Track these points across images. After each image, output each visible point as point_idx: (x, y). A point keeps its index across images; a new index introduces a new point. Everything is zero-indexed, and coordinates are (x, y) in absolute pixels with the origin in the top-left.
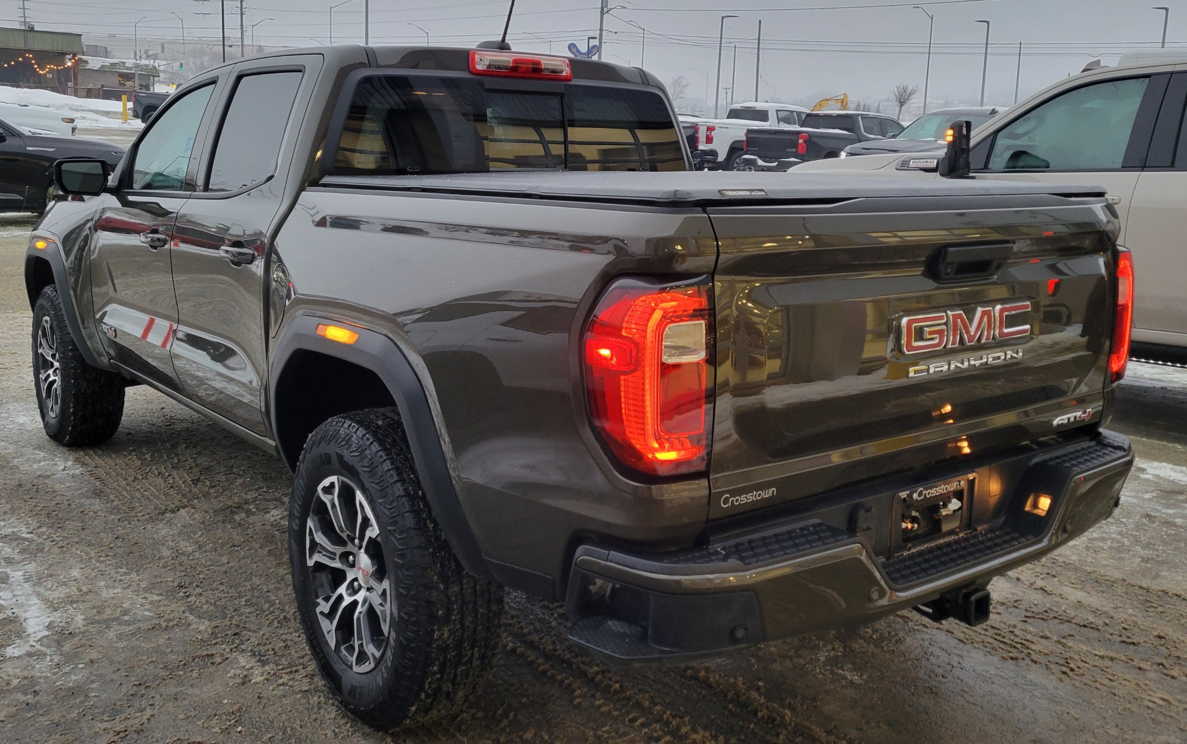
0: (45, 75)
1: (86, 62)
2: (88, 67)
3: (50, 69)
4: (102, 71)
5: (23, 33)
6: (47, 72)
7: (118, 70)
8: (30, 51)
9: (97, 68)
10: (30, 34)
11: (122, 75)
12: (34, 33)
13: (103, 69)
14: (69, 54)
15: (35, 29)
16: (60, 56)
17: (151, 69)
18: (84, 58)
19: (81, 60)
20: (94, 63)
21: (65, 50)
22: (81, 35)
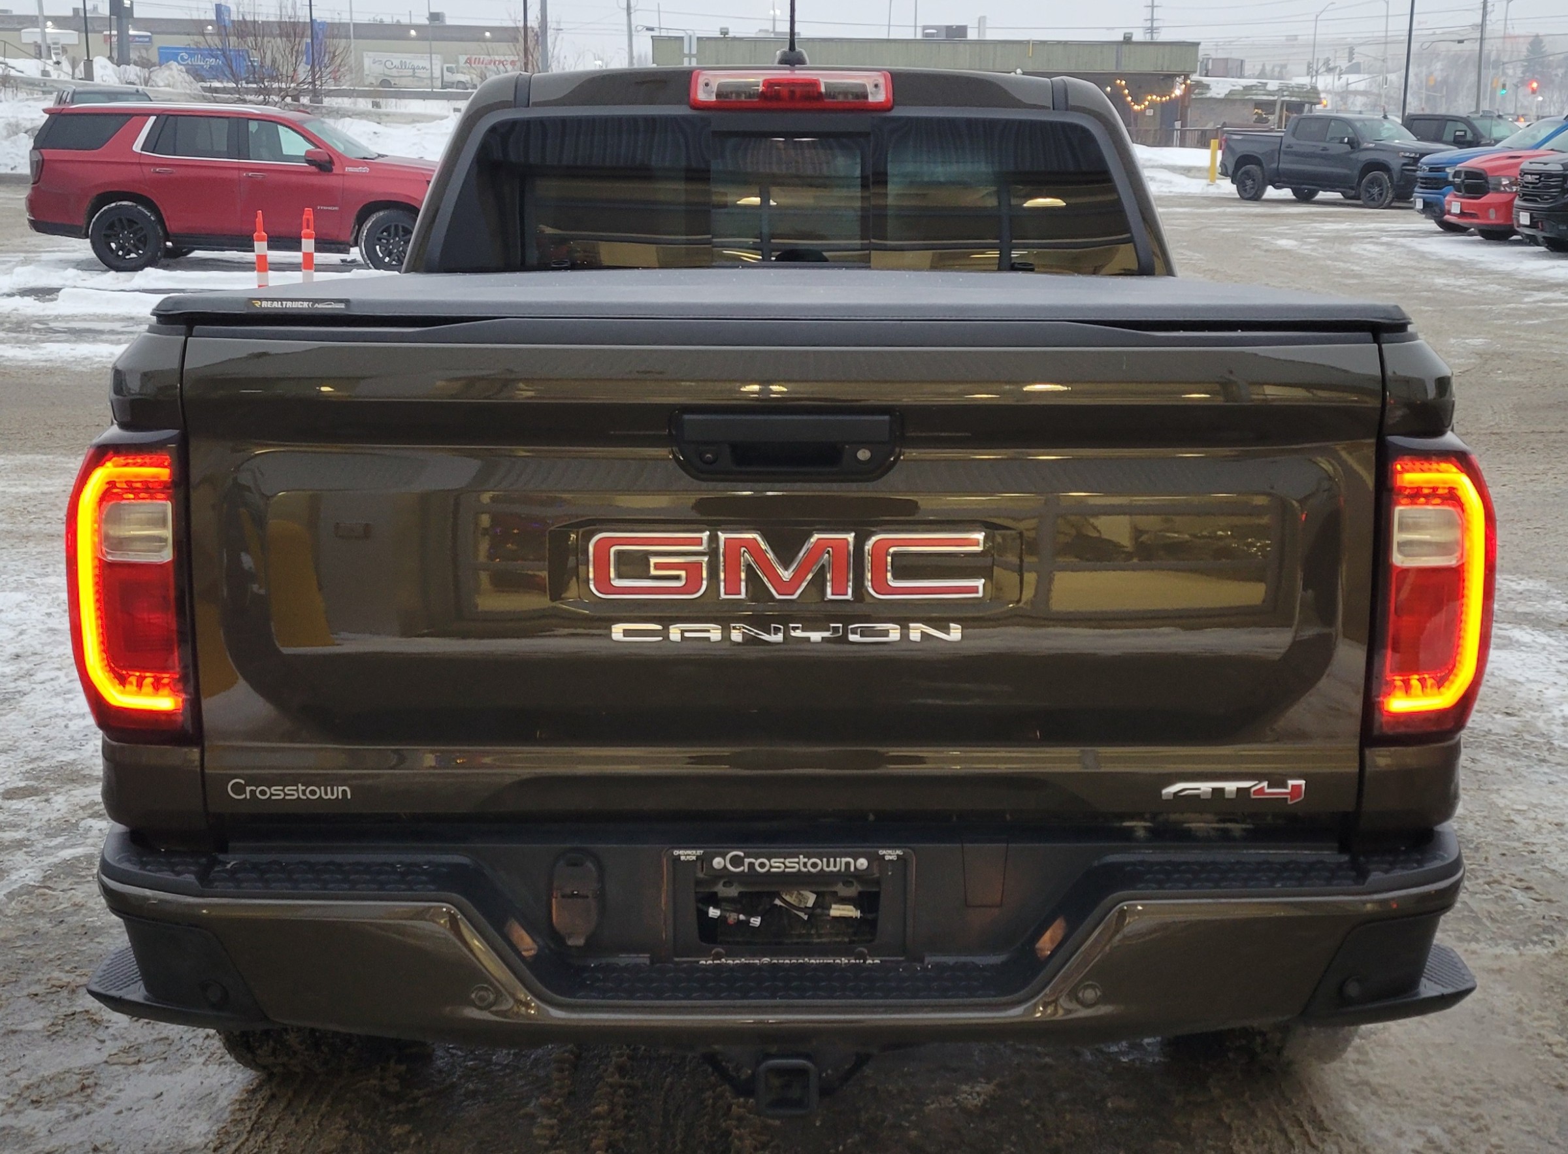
0: (1143, 112)
1: (1207, 87)
2: (1208, 95)
3: (1151, 102)
4: (1229, 100)
5: (1115, 47)
6: (1146, 108)
7: (1255, 97)
8: (1121, 76)
9: (1222, 96)
10: (1125, 48)
11: (1258, 104)
12: (1132, 47)
13: (1231, 97)
14: (1179, 76)
15: (1135, 39)
16: (1168, 79)
17: (1307, 92)
18: (1205, 80)
19: (1199, 84)
20: (1219, 87)
21: (1174, 69)
22: (1198, 44)
